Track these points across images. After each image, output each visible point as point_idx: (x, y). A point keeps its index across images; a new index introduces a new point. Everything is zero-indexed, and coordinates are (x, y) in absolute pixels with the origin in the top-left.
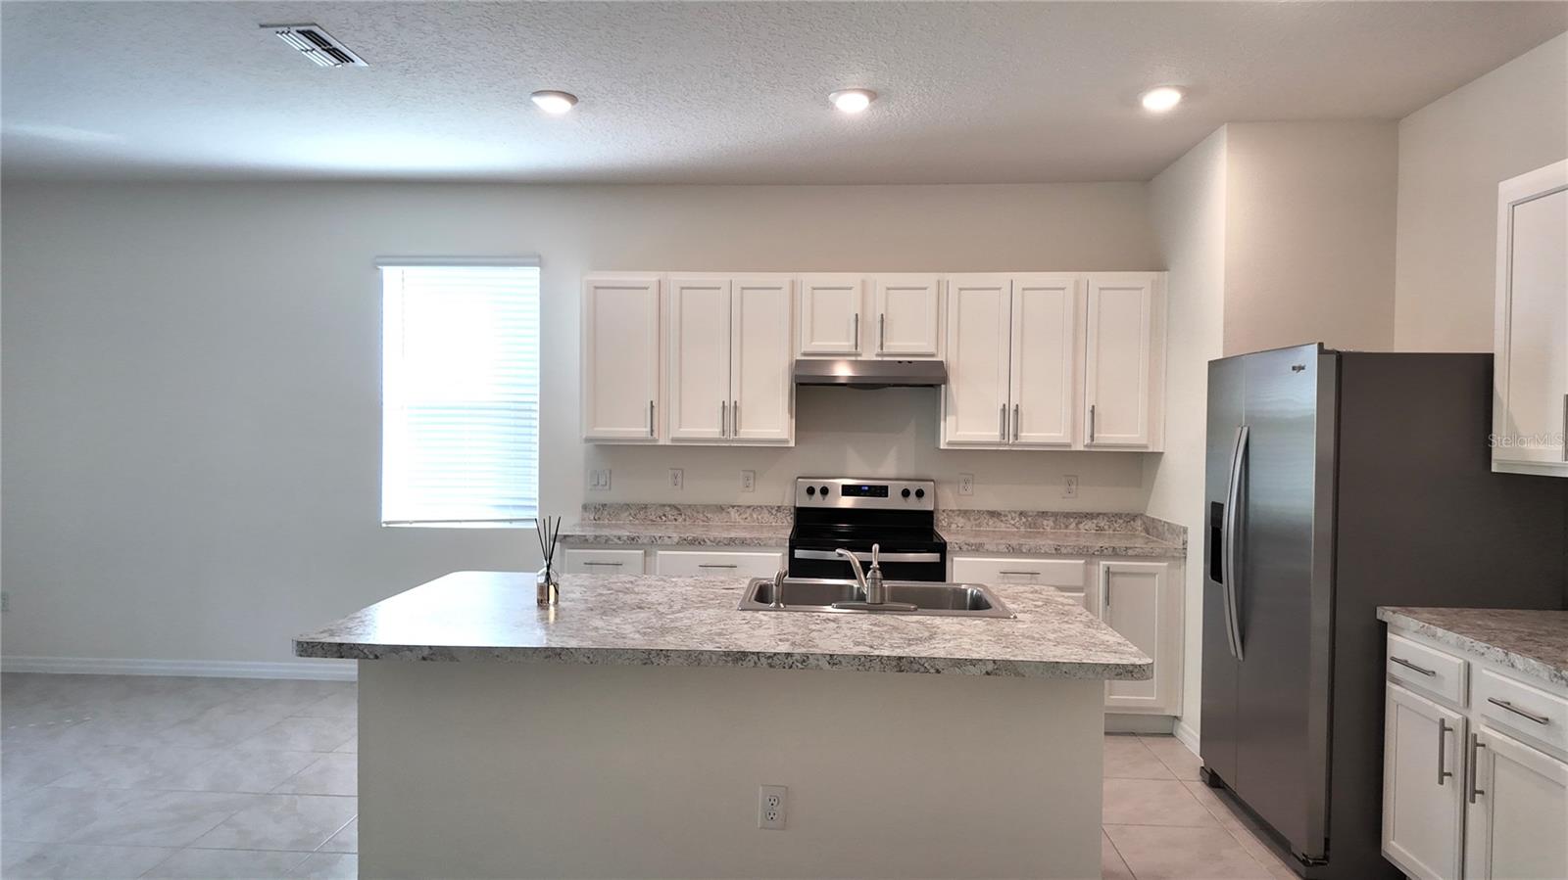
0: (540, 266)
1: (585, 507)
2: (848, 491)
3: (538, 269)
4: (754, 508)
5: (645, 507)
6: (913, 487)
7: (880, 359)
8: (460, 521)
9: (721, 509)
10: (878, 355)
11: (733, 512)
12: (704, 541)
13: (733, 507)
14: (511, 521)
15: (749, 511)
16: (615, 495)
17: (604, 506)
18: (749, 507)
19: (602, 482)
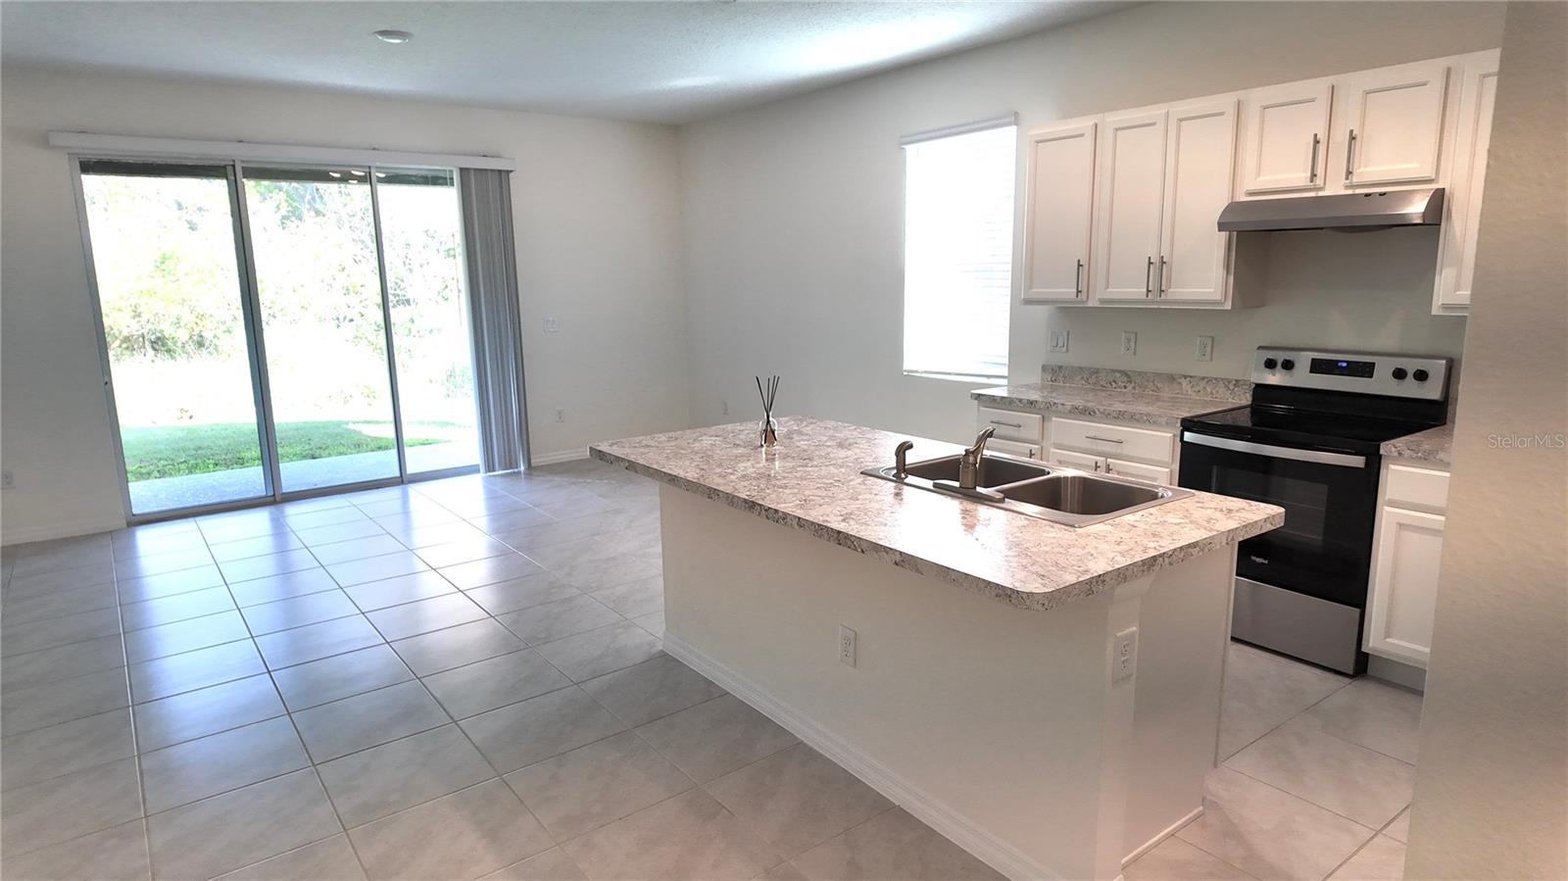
0: (1017, 125)
1: (1044, 368)
2: (1318, 366)
3: (1015, 127)
4: (1209, 380)
5: (1097, 371)
6: (1411, 366)
7: (1350, 192)
8: (949, 374)
9: (1172, 378)
10: (1347, 187)
11: (1184, 382)
12: (1094, 412)
13: (1185, 377)
14: (988, 377)
15: (1202, 384)
16: (1074, 358)
17: (1060, 367)
18: (1203, 379)
19: (1060, 344)
